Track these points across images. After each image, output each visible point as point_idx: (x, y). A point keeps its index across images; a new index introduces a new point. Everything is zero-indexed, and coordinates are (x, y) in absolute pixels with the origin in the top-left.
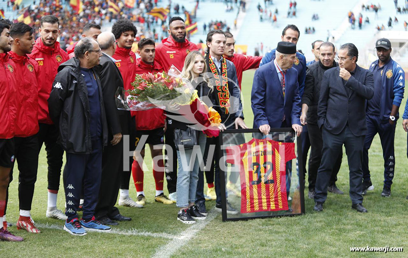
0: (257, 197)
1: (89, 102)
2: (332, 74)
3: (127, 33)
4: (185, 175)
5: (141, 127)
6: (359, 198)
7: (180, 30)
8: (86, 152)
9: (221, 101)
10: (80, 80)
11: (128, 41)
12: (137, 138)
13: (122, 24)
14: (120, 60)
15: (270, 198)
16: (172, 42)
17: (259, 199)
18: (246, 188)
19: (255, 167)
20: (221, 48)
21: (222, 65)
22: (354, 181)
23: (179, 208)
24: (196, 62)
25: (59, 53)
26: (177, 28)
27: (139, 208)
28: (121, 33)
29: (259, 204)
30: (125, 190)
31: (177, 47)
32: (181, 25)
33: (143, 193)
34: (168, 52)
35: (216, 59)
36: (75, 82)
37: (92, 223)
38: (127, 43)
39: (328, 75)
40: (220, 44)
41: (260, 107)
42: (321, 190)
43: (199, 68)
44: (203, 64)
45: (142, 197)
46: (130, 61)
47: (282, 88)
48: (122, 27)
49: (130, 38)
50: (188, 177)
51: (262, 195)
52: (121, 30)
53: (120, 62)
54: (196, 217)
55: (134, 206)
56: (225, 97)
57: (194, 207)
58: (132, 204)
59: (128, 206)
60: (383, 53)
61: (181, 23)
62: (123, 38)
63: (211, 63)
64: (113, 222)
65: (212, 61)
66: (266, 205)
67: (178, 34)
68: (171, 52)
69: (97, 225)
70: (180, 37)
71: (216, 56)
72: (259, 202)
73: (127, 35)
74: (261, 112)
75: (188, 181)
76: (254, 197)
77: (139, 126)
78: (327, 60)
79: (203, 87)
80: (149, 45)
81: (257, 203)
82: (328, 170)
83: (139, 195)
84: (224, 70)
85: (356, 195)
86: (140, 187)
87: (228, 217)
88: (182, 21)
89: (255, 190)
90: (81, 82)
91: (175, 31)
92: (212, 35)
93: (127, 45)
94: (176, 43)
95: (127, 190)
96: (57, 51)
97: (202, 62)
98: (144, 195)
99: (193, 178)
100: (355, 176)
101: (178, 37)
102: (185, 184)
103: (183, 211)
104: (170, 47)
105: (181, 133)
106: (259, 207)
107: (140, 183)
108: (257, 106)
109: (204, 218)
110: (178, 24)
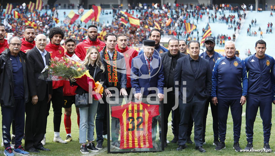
0: (131, 139)
1: (13, 75)
2: (183, 61)
3: (57, 35)
4: (83, 123)
5: (67, 93)
6: (201, 143)
7: (93, 34)
8: (11, 106)
9: (110, 78)
10: (8, 62)
11: (57, 40)
12: (65, 100)
13: (55, 29)
14: (52, 52)
15: (140, 140)
16: (88, 41)
17: (132, 140)
18: (124, 133)
19: (131, 120)
20: (112, 45)
21: (113, 55)
22: (197, 131)
23: (81, 144)
24: (92, 53)
25: (6, 46)
26: (91, 32)
27: (63, 143)
28: (53, 35)
29: (132, 143)
30: (57, 132)
31: (91, 44)
32: (94, 31)
33: (70, 135)
34: (85, 47)
35: (110, 52)
36: (4, 63)
37: (19, 149)
38: (56, 42)
39: (181, 62)
40: (111, 42)
41: (136, 82)
42: (182, 137)
43: (93, 57)
44: (97, 55)
45: (69, 137)
46: (59, 53)
47: (148, 70)
48: (54, 31)
49: (58, 38)
50: (85, 125)
51: (135, 138)
52: (54, 33)
53: (51, 53)
54: (93, 150)
55: (61, 142)
56: (114, 75)
57: (91, 144)
58: (60, 141)
59: (58, 142)
60: (210, 45)
61: (95, 29)
62: (54, 38)
63: (106, 54)
64: (37, 151)
65: (107, 53)
66: (137, 145)
67: (92, 36)
68: (87, 47)
69: (21, 151)
70: (93, 38)
71: (110, 49)
72: (132, 142)
73: (57, 37)
74: (136, 86)
75: (85, 127)
76: (129, 139)
77: (66, 93)
78: (175, 50)
79: (97, 69)
80: (70, 42)
81: (131, 143)
82: (184, 124)
83: (68, 136)
84: (114, 58)
85: (199, 140)
86: (69, 131)
87: (111, 151)
88: (95, 28)
89: (130, 135)
90: (8, 64)
91: (90, 34)
92: (107, 36)
93: (56, 43)
94: (90, 42)
95: (59, 133)
96: (5, 45)
97: (96, 53)
98: (71, 136)
99: (91, 126)
100: (198, 129)
101: (92, 37)
102: (84, 129)
103: (83, 146)
104: (86, 44)
105: (79, 96)
106: (132, 145)
107: (68, 128)
108: (133, 82)
109: (97, 151)
110: (92, 29)
